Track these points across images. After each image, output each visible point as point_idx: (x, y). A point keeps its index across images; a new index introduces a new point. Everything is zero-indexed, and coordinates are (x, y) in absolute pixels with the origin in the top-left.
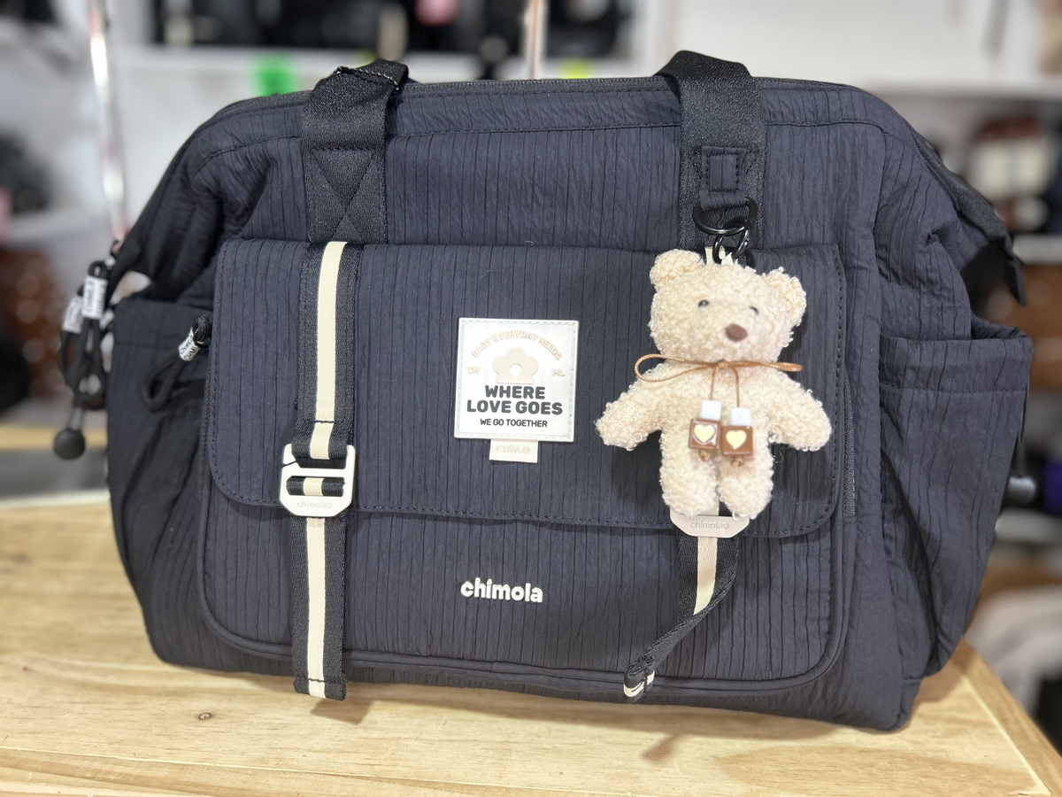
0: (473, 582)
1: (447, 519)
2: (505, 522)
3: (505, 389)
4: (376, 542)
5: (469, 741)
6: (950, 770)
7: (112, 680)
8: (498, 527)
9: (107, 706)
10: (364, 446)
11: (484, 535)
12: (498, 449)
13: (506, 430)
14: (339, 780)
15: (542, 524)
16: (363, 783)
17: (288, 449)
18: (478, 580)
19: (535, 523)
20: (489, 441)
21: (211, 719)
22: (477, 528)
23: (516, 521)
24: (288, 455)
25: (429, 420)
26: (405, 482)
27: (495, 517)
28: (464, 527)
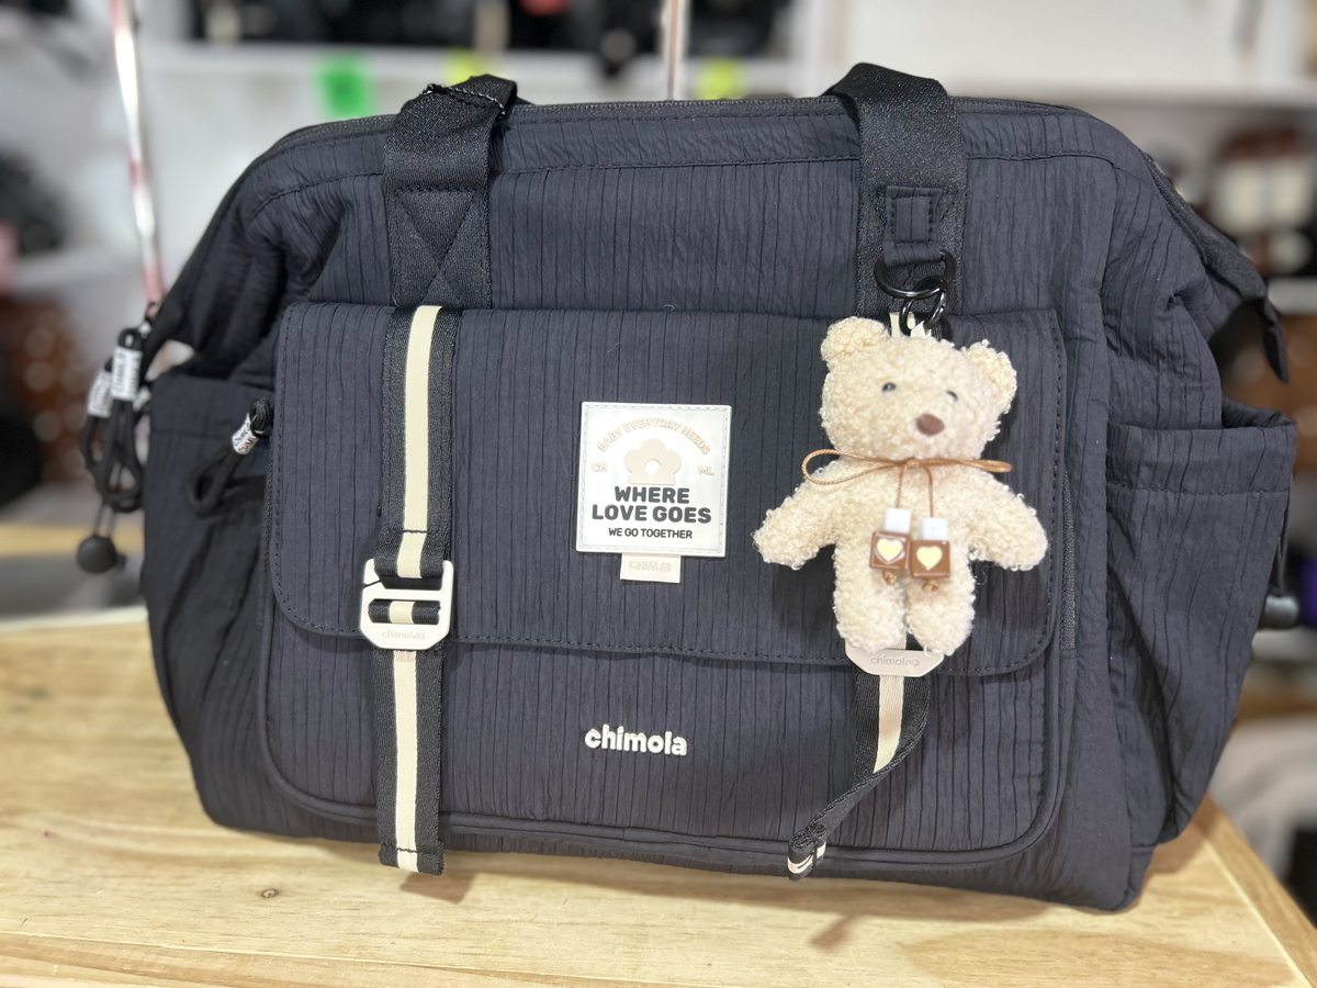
0: (600, 730)
1: (568, 652)
2: (640, 656)
3: (639, 490)
4: (480, 681)
5: (596, 924)
6: (1188, 960)
7: (152, 848)
8: (631, 662)
9: (147, 881)
10: (464, 562)
11: (613, 671)
12: (630, 565)
13: (641, 542)
14: (436, 973)
15: (685, 659)
16: (466, 977)
17: (370, 565)
18: (606, 727)
19: (677, 657)
20: (620, 555)
21: (276, 898)
22: (605, 663)
23: (654, 654)
24: (370, 572)
25: (545, 529)
26: (515, 606)
27: (628, 650)
28: (589, 661)
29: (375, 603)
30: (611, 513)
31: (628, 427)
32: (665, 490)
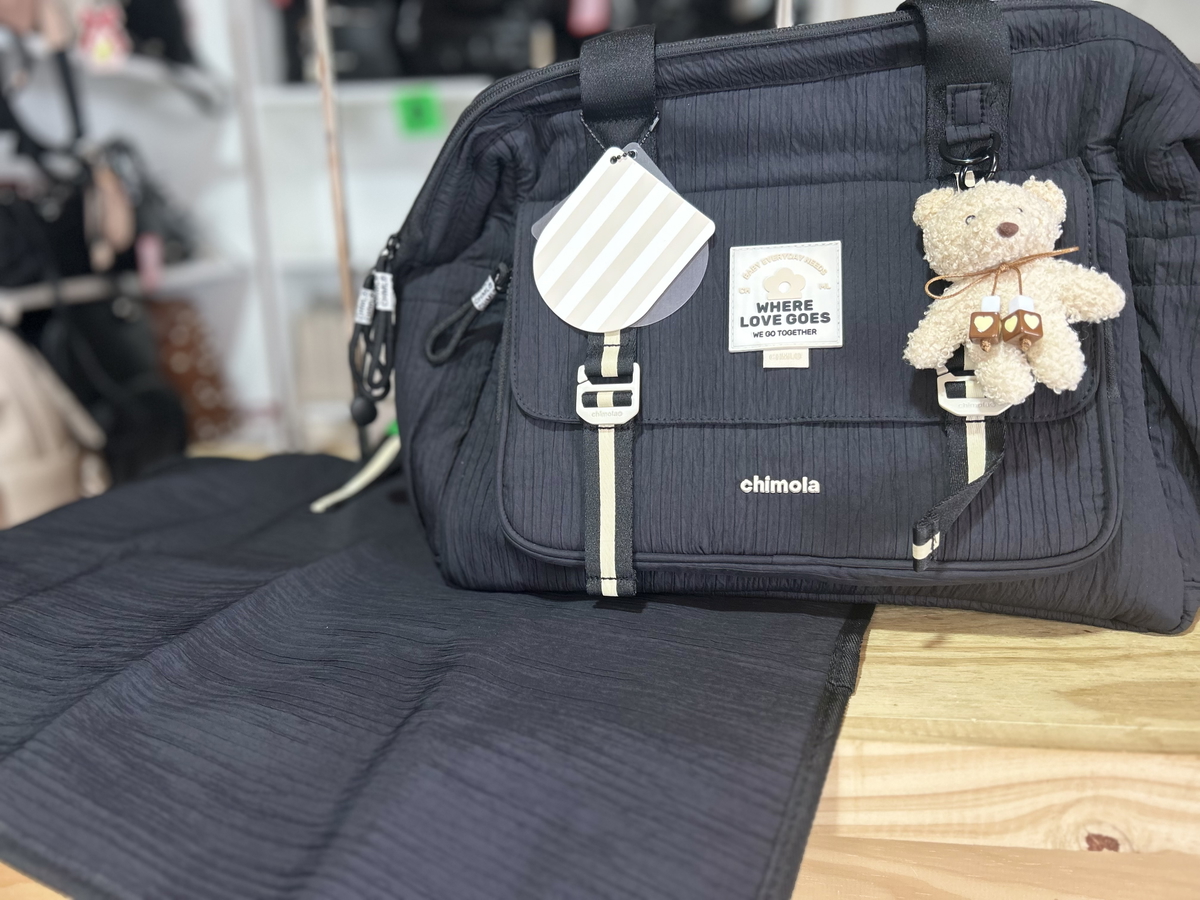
0: (752, 480)
1: (724, 426)
2: (779, 425)
3: (775, 304)
4: (659, 451)
8: (773, 431)
10: (647, 364)
11: (760, 438)
12: (770, 357)
13: (778, 340)
15: (815, 424)
17: (582, 369)
18: (756, 478)
19: (808, 424)
20: (762, 352)
22: (753, 432)
23: (790, 424)
24: (581, 374)
25: (705, 338)
26: (684, 396)
27: (770, 422)
28: (740, 432)
29: (586, 394)
30: (754, 320)
31: (765, 262)
32: (795, 302)
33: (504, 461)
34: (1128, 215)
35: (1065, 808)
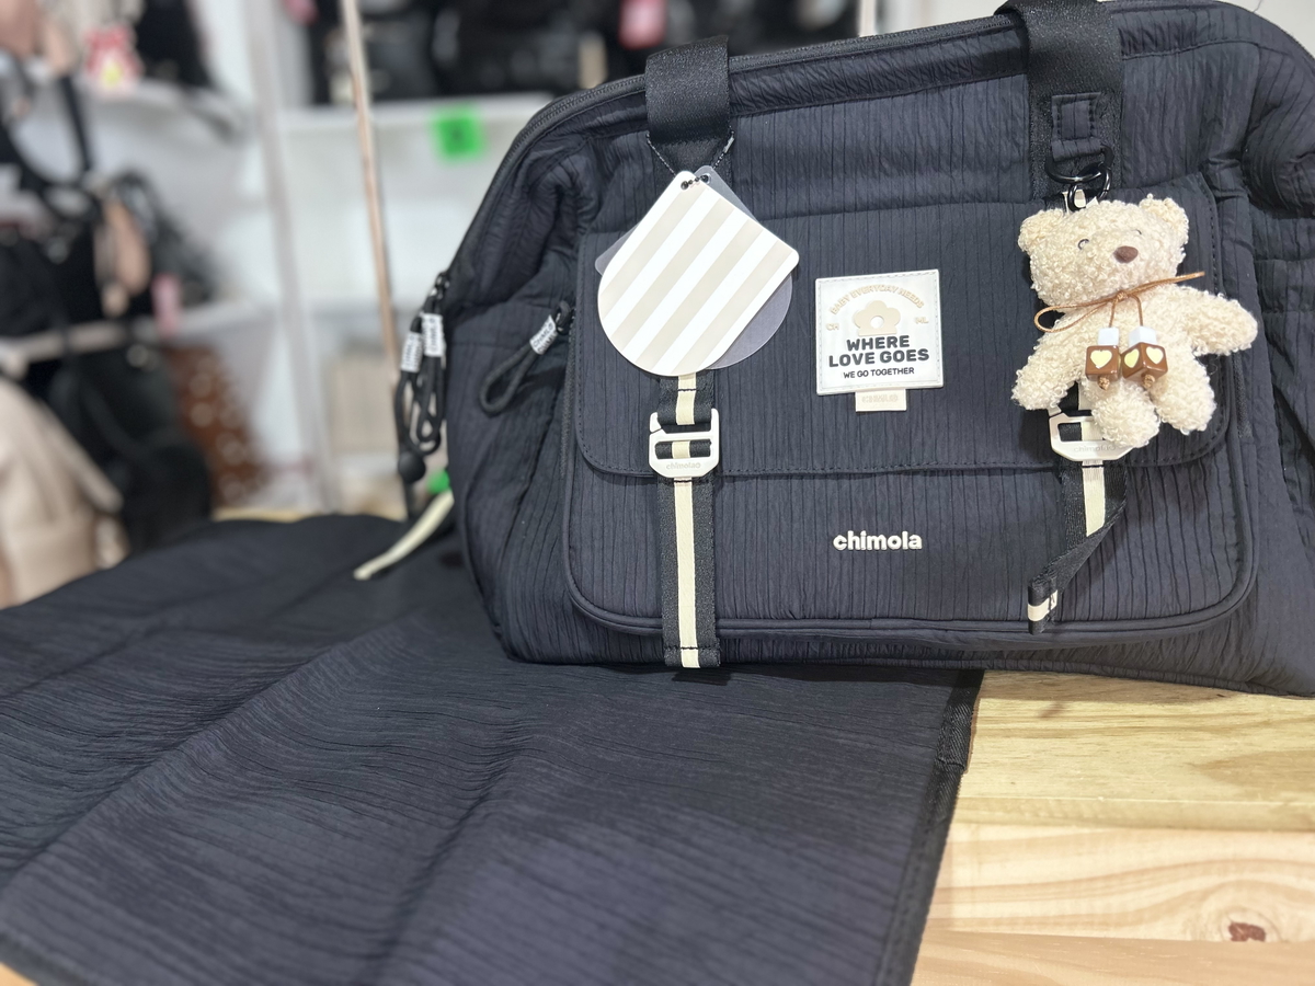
0: (846, 536)
1: (813, 476)
2: (874, 475)
3: (867, 341)
4: (742, 505)
8: (868, 481)
10: (726, 412)
11: (853, 489)
12: (863, 399)
13: (872, 380)
15: (915, 473)
17: (654, 417)
18: (850, 533)
19: (906, 473)
20: (854, 394)
22: (845, 483)
23: (887, 473)
24: (654, 423)
25: (790, 379)
26: (769, 444)
27: (864, 471)
28: (832, 483)
29: (659, 445)
30: (845, 360)
31: (854, 295)
32: (889, 339)
33: (570, 521)
34: (1256, 235)
35: (1205, 895)
